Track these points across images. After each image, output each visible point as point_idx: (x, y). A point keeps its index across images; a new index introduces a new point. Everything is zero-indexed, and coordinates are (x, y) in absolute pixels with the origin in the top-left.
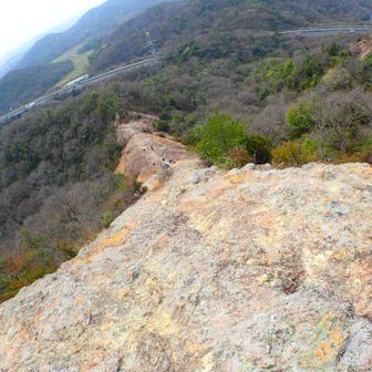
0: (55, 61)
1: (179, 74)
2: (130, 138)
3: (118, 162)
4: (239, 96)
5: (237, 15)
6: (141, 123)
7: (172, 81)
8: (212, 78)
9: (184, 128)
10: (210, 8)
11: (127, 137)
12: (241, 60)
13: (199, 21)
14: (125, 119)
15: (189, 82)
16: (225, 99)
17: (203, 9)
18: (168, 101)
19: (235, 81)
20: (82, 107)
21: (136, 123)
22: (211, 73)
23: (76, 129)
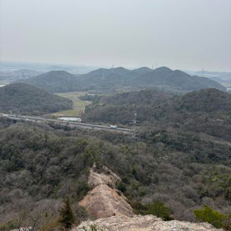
0: (60, 95)
1: (146, 152)
2: (98, 185)
3: (82, 199)
4: (184, 188)
5: (206, 120)
6: (108, 178)
7: (140, 156)
8: (169, 165)
9: (136, 195)
10: (188, 108)
11: (96, 183)
12: (197, 158)
13: (176, 115)
14: (99, 170)
15: (151, 162)
16: (172, 186)
17: (182, 107)
18: (131, 169)
19: (186, 174)
20: (73, 146)
21: (105, 176)
22: (170, 161)
23: (62, 159)
